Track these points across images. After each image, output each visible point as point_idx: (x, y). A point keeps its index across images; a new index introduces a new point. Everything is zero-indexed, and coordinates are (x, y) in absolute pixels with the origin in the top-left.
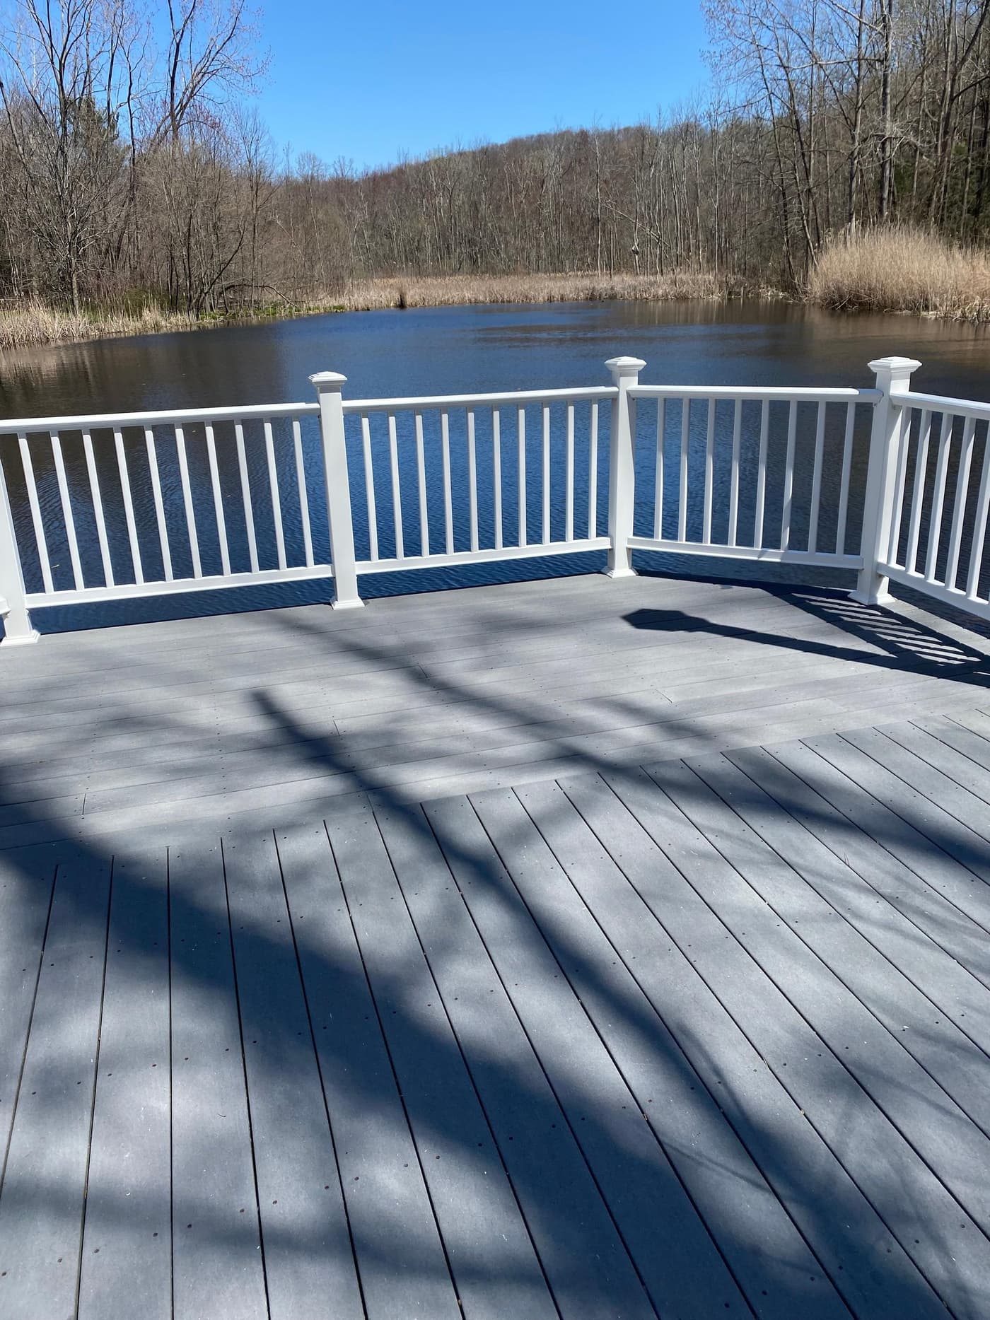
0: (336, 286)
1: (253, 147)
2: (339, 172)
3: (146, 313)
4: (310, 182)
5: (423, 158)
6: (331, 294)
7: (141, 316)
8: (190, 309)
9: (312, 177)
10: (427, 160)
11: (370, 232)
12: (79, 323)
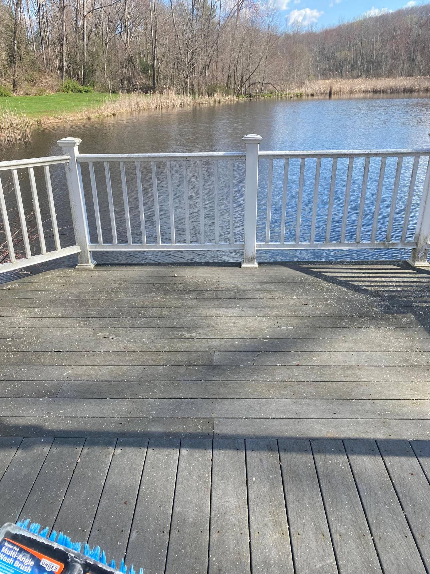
0: (301, 84)
1: (271, 18)
2: (310, 29)
3: (216, 95)
4: (296, 34)
5: (351, 21)
6: (298, 87)
7: (213, 96)
8: (234, 93)
9: (297, 32)
10: (353, 21)
11: (320, 58)
12: (188, 99)
